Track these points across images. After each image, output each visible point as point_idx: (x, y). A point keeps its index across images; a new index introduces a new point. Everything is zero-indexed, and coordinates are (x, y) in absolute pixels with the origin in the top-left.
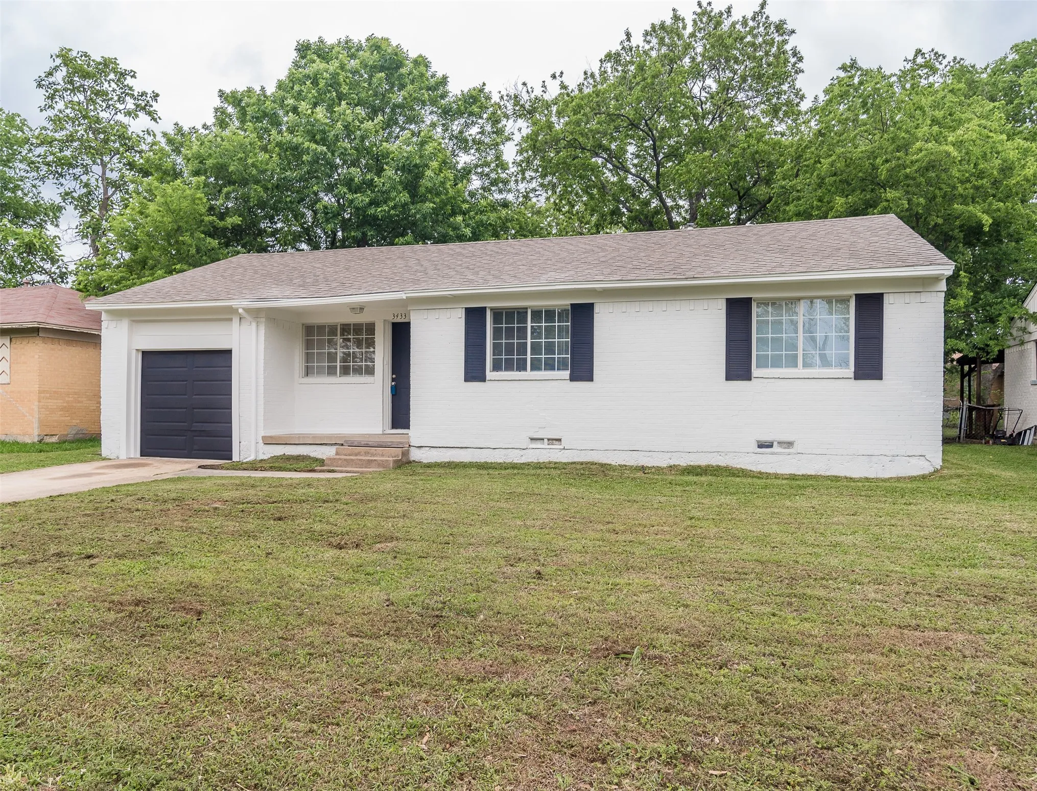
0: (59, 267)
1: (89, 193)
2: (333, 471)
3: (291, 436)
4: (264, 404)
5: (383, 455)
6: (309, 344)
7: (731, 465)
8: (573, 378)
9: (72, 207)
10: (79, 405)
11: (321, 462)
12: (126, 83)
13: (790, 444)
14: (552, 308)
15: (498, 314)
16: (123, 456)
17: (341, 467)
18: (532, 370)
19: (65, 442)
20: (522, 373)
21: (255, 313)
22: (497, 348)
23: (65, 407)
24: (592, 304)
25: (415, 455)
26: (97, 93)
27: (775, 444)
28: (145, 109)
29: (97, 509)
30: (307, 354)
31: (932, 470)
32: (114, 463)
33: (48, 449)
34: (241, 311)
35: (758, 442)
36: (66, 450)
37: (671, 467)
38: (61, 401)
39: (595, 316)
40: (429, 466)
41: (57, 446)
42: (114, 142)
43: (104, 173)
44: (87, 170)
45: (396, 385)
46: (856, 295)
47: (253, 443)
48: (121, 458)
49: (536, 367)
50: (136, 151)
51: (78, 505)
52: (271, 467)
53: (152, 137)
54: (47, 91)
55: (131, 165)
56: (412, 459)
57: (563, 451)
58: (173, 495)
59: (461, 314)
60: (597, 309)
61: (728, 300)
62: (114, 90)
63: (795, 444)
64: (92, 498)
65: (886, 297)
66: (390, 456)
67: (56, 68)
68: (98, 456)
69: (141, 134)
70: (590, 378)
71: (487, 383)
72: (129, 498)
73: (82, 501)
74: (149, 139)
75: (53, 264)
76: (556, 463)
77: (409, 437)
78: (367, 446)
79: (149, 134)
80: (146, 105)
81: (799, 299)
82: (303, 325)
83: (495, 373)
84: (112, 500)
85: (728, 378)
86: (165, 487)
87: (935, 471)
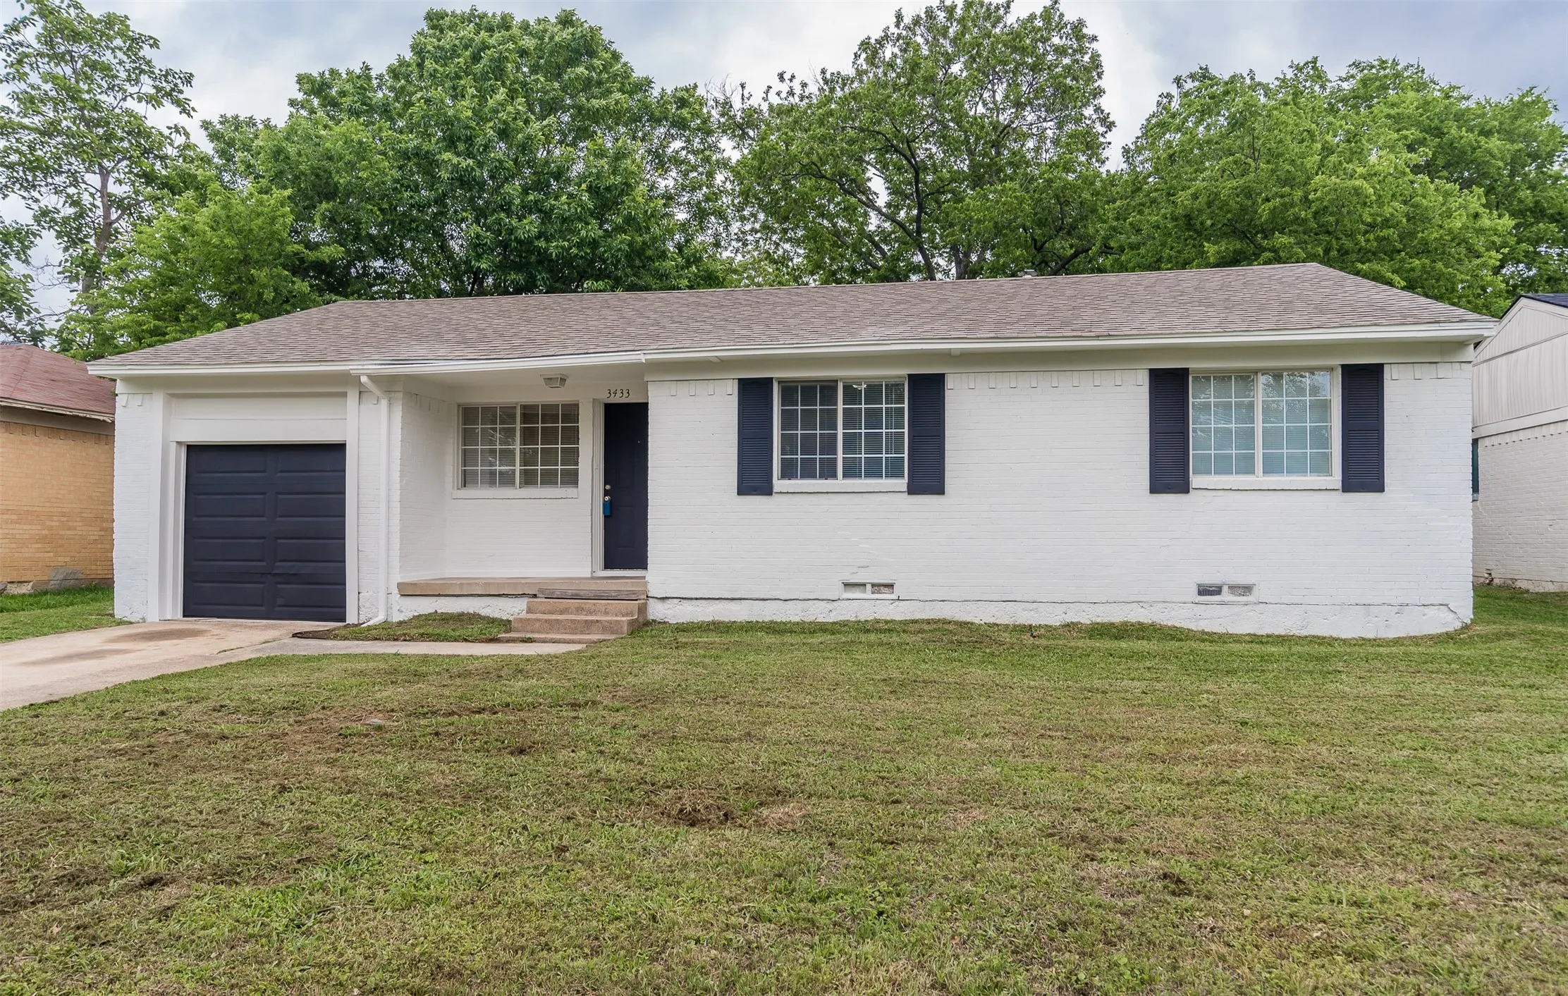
0: (29, 323)
1: (81, 215)
2: (530, 640)
3: (447, 582)
4: (402, 531)
5: (606, 613)
6: (467, 437)
7: (1158, 621)
8: (913, 490)
9: (52, 233)
10: (68, 532)
11: (506, 625)
12: (141, 54)
13: (1247, 589)
14: (876, 382)
15: (789, 390)
16: (153, 616)
17: (539, 632)
18: (845, 476)
19: (46, 593)
20: (830, 481)
21: (387, 384)
22: (788, 443)
23: (45, 537)
24: (943, 375)
25: (657, 611)
26: (94, 66)
27: (1225, 589)
28: (171, 95)
29: (134, 735)
30: (465, 451)
31: (1458, 625)
32: (140, 630)
33: (15, 606)
34: (364, 379)
35: (1199, 586)
36: (48, 607)
37: (1068, 625)
38: (39, 527)
39: (947, 392)
40: (683, 628)
41: (31, 600)
42: (122, 139)
43: (104, 185)
44: (76, 180)
45: (611, 501)
46: (1343, 366)
47: (382, 595)
48: (149, 620)
49: (851, 471)
50: (156, 157)
51: (93, 725)
52: (422, 635)
53: (184, 138)
54: (9, 55)
55: (149, 178)
56: (651, 617)
57: (897, 603)
58: (281, 699)
59: (732, 388)
60: (950, 383)
61: (1151, 371)
62: (121, 63)
63: (1255, 590)
64: (118, 707)
65: (1386, 368)
66: (620, 614)
67: (24, 21)
68: (108, 619)
69: (166, 132)
70: (939, 489)
71: (775, 498)
72: (195, 707)
73: (99, 716)
74: (179, 140)
75: (20, 318)
76: (887, 622)
77: (646, 583)
78: (576, 597)
79: (177, 131)
80: (173, 90)
81: (1256, 372)
82: (459, 406)
83: (786, 482)
84: (162, 713)
85: (1154, 489)
86: (255, 681)
87: (1462, 628)
